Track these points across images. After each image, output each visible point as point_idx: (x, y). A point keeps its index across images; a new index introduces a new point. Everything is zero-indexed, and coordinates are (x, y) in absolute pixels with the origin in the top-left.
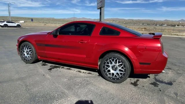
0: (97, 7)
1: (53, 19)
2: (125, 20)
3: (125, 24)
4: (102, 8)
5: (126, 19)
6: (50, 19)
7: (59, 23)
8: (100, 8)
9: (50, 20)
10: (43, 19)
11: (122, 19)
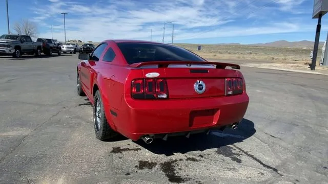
1: (235, 46)
6: (230, 46)
7: (242, 54)
9: (230, 48)
10: (218, 46)
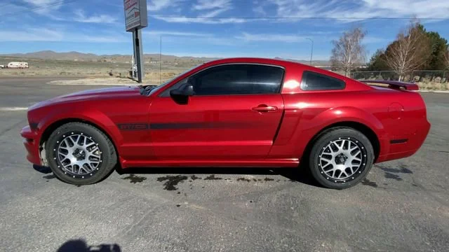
0: (127, 27)
2: (176, 59)
3: (176, 66)
4: (139, 31)
5: (178, 56)
8: (136, 30)
11: (170, 56)
